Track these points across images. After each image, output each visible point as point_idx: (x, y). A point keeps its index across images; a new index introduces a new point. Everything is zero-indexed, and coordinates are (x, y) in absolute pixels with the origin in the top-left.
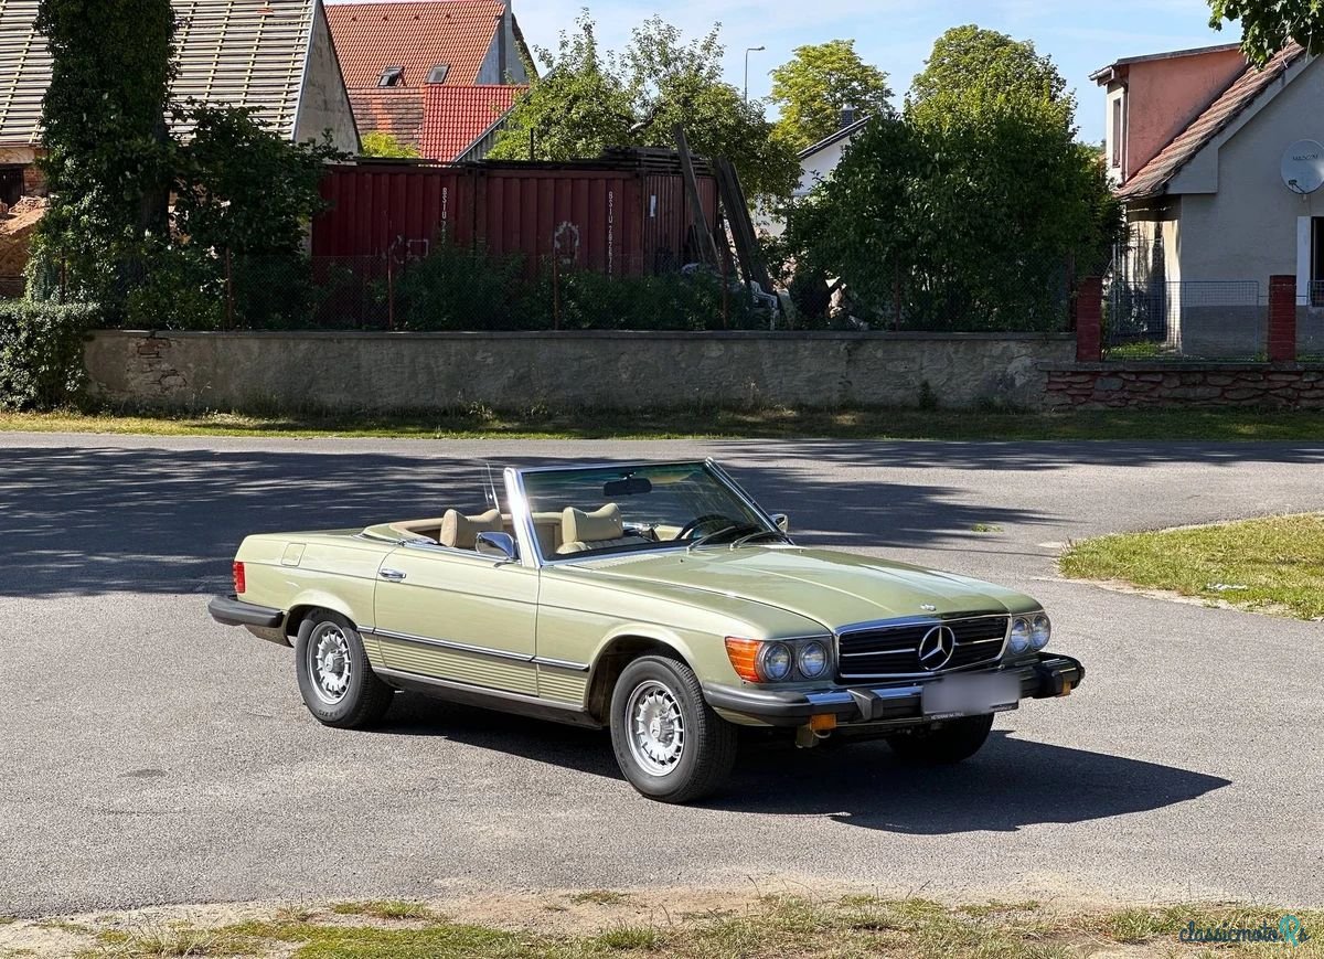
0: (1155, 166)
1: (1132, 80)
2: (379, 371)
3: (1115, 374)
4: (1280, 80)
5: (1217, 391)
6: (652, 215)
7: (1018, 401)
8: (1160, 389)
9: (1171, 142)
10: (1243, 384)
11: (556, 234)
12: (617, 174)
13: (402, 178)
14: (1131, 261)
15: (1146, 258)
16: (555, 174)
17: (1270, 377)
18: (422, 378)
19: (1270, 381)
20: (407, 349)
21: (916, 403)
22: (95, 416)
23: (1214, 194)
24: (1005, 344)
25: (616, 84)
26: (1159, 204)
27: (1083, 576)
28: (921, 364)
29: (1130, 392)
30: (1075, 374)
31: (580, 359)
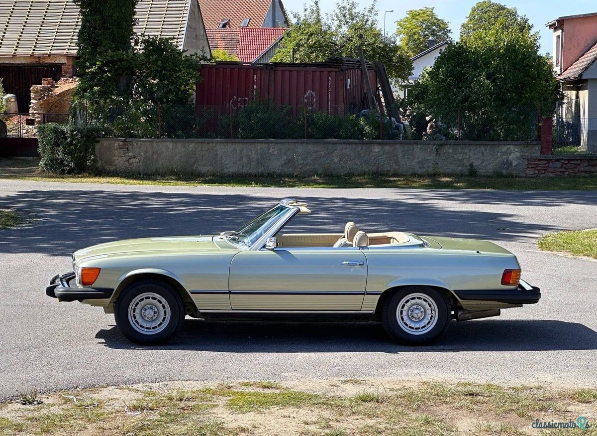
0: (576, 66)
1: (565, 27)
2: (226, 157)
3: (558, 160)
6: (348, 88)
7: (514, 173)
8: (579, 167)
9: (583, 55)
11: (305, 96)
12: (333, 69)
13: (236, 71)
14: (564, 109)
15: (571, 107)
16: (305, 69)
18: (245, 160)
20: (238, 147)
21: (466, 172)
22: (100, 177)
24: (508, 147)
25: (330, 27)
26: (578, 84)
27: (549, 250)
28: (470, 155)
29: (565, 168)
30: (540, 160)
31: (316, 152)
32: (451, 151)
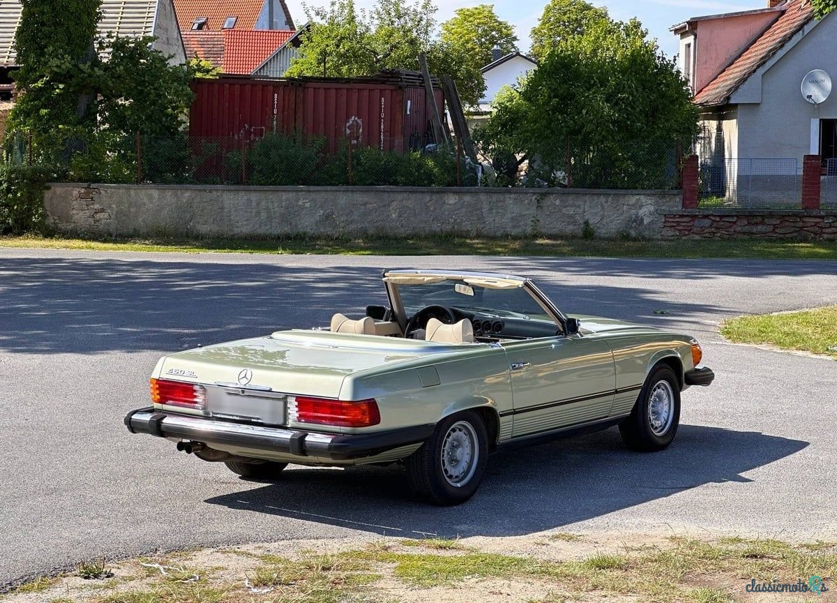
0: (715, 86)
1: (699, 31)
2: (236, 210)
3: (706, 217)
4: (801, 32)
5: (771, 228)
6: (408, 113)
7: (646, 233)
8: (735, 226)
9: (724, 71)
10: (787, 224)
11: (348, 125)
12: (387, 86)
13: (248, 88)
15: (710, 143)
16: (347, 86)
17: (804, 219)
18: (264, 215)
19: (803, 222)
20: (254, 197)
21: (580, 233)
22: (52, 238)
23: (758, 104)
24: (637, 197)
26: (721, 111)
28: (584, 209)
29: (716, 228)
30: (682, 216)
31: (365, 204)
32: (558, 202)
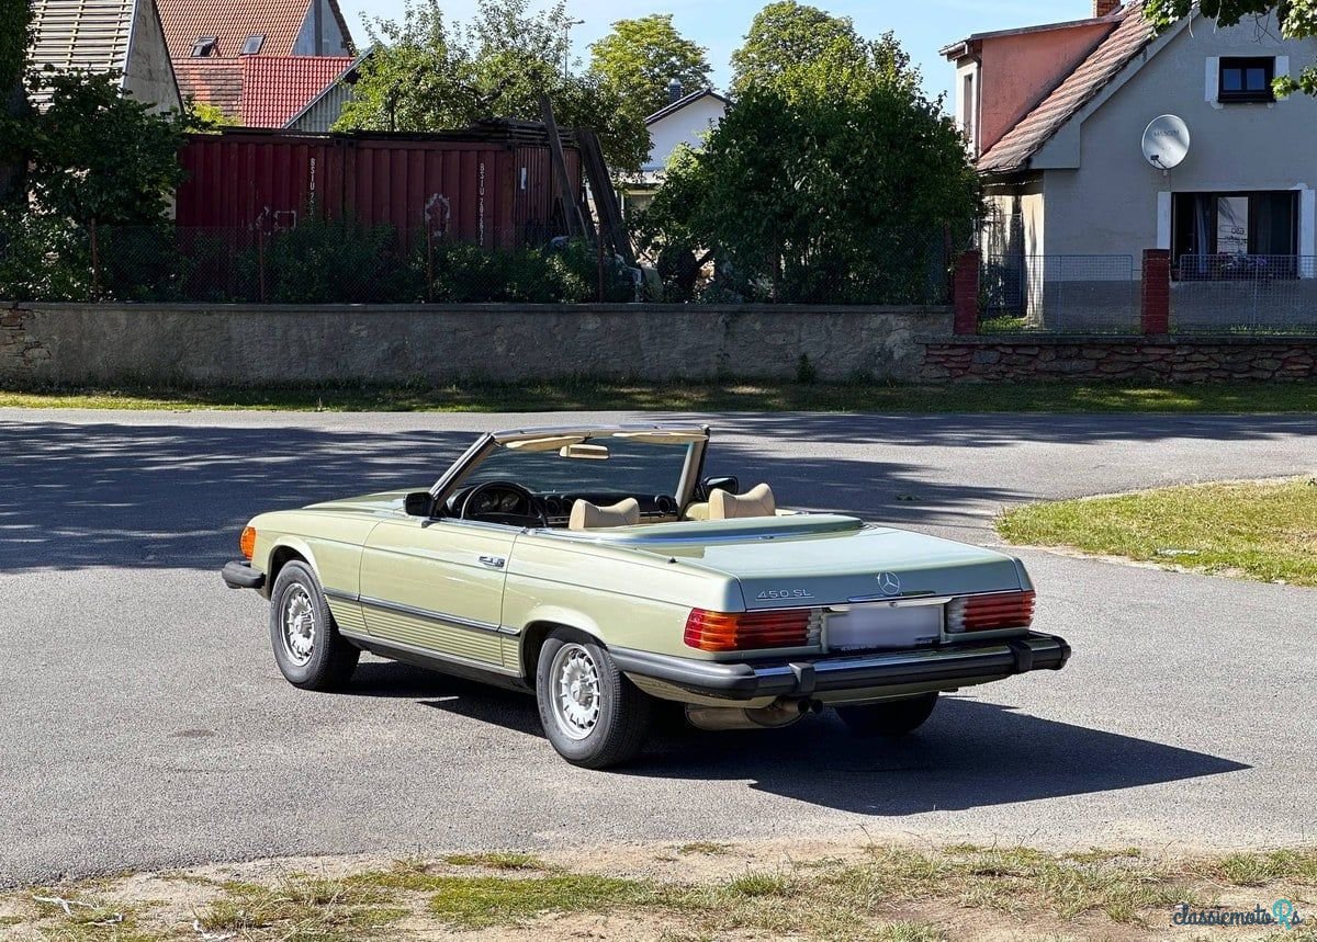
0: (1010, 142)
1: (985, 55)
2: (251, 343)
3: (992, 347)
4: (1141, 56)
5: (1092, 364)
6: (523, 187)
7: (898, 374)
8: (1037, 362)
9: (1025, 117)
10: (1117, 357)
11: (427, 207)
12: (488, 146)
14: (985, 236)
15: (1002, 230)
16: (426, 146)
18: (294, 351)
19: (1144, 354)
20: (279, 322)
21: (794, 374)
23: (1076, 169)
24: (883, 317)
25: (464, 54)
26: (1019, 180)
27: (1029, 542)
28: (800, 336)
29: (1007, 365)
30: (953, 347)
31: (454, 332)
32: (758, 326)
